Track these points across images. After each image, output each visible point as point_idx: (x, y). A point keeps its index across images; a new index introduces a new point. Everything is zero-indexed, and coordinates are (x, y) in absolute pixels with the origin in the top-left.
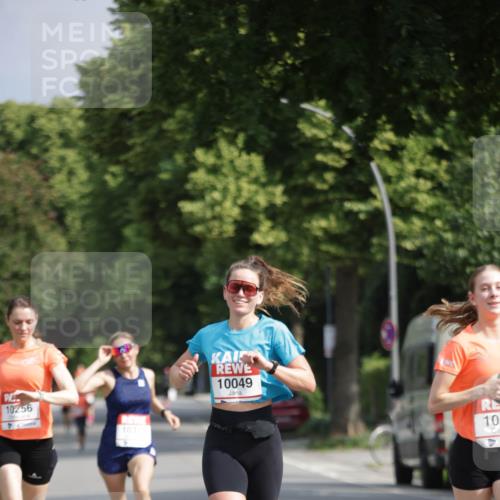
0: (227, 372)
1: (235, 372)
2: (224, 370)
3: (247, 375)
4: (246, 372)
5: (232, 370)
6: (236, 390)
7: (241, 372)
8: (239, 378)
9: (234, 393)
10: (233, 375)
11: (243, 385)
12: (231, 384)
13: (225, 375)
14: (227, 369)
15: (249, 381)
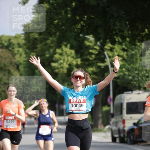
0: (75, 102)
3: (82, 103)
6: (77, 108)
8: (79, 104)
11: (80, 106)
13: (74, 103)
14: (75, 101)
15: (82, 105)
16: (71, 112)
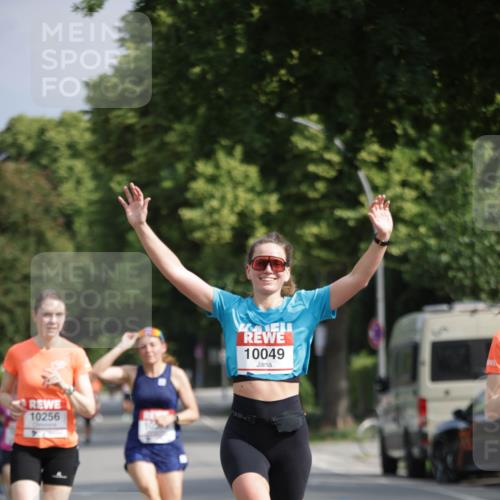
0: (256, 341)
1: (266, 341)
2: (253, 339)
3: (279, 345)
4: (279, 341)
5: (262, 339)
6: (265, 361)
7: (272, 342)
8: (269, 349)
9: (263, 365)
10: (263, 344)
11: (274, 356)
12: (260, 354)
13: (254, 344)
14: (256, 337)
15: (281, 352)
16: (244, 373)
